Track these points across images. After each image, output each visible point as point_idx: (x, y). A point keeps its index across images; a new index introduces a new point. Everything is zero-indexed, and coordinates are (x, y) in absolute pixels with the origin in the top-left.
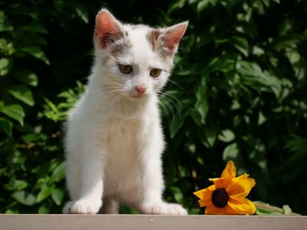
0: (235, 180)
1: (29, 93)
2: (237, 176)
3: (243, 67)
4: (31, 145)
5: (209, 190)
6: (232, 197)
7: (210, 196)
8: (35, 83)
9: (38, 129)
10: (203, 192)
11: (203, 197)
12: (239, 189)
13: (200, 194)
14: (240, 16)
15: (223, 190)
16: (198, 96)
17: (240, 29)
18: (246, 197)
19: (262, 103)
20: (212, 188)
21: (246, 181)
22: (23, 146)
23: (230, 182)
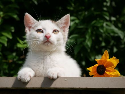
0: (108, 60)
1: (10, 33)
2: (109, 58)
3: (107, 25)
4: (11, 61)
5: (95, 67)
6: (107, 69)
7: (96, 70)
8: (13, 31)
9: (14, 54)
10: (92, 68)
11: (92, 70)
12: (111, 64)
13: (90, 69)
14: (105, 4)
15: (103, 65)
16: (87, 37)
17: (105, 9)
18: (115, 68)
19: (115, 43)
20: (97, 65)
21: (115, 60)
22: (7, 61)
23: (106, 61)
